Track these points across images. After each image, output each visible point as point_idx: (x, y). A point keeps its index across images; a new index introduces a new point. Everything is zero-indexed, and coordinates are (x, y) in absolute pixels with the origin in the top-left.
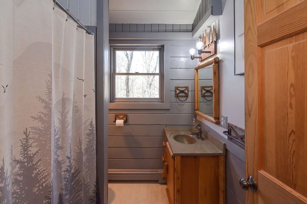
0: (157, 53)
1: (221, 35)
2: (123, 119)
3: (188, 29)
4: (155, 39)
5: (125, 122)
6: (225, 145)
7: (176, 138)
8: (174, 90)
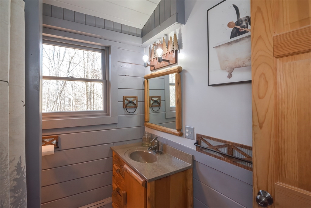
0: (99, 55)
1: (183, 45)
2: (52, 144)
3: (137, 33)
4: (100, 36)
5: (57, 147)
6: (193, 156)
7: (133, 156)
8: (122, 101)
